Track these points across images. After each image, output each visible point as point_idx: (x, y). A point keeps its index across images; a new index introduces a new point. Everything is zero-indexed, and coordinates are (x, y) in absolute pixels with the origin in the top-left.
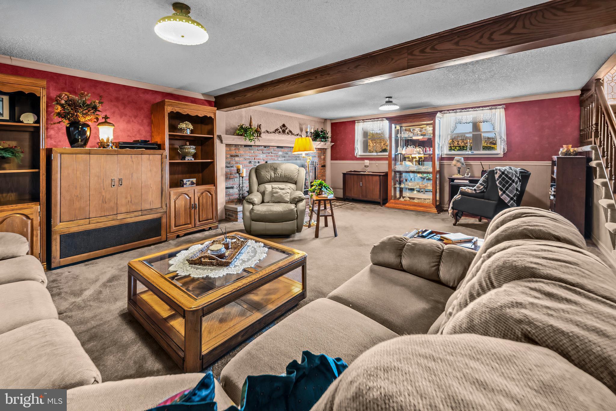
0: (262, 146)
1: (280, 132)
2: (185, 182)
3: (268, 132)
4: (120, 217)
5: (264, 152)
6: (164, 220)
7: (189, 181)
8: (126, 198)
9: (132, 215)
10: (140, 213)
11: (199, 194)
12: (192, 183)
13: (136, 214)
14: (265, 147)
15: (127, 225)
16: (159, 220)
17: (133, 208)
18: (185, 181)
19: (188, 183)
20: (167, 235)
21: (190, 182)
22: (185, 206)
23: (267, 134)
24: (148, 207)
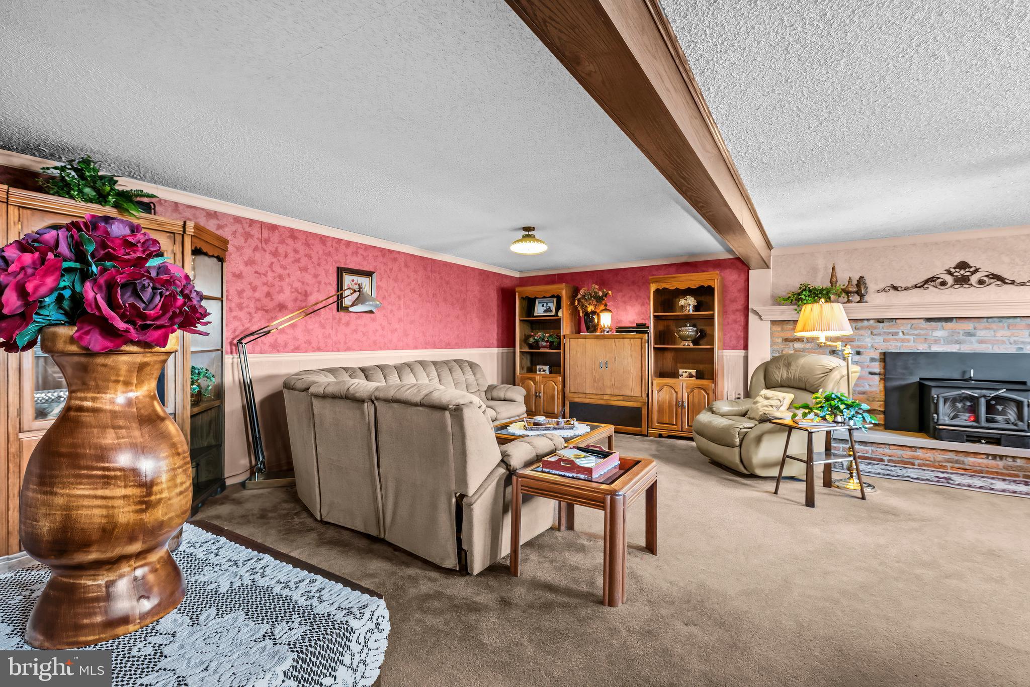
0: (868, 320)
1: (943, 283)
2: (680, 373)
3: (895, 288)
4: (606, 397)
5: (875, 332)
6: (644, 412)
7: (686, 372)
8: (611, 381)
9: (615, 398)
10: (621, 398)
11: (689, 390)
12: (691, 376)
13: (618, 398)
14: (880, 321)
15: (612, 407)
16: (638, 411)
17: (617, 392)
18: (681, 371)
19: (685, 375)
20: (648, 430)
21: (687, 374)
22: (670, 402)
23: (892, 291)
24: (628, 393)
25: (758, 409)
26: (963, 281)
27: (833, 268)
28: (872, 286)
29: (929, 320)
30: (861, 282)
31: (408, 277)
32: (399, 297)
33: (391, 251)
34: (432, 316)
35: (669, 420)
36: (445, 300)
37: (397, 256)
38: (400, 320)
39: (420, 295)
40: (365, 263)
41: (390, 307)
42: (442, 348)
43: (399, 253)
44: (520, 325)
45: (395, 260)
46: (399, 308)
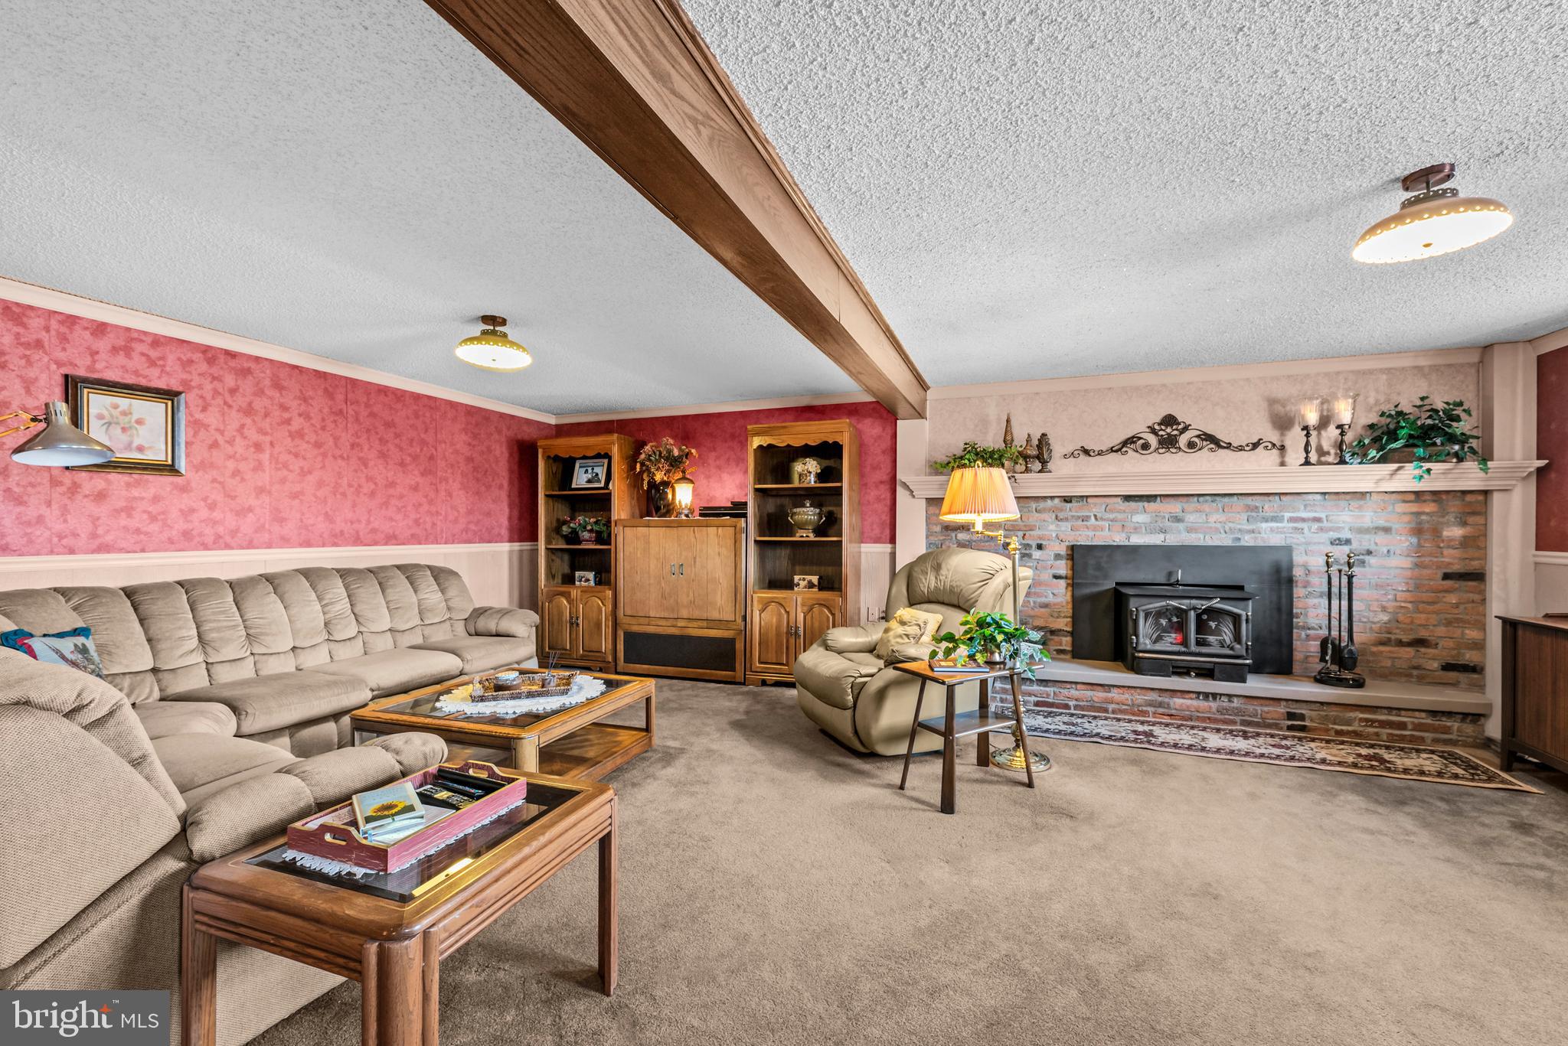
0: (1052, 498)
1: (1146, 446)
2: (796, 581)
3: (1086, 452)
4: (681, 623)
5: (1061, 515)
6: (739, 646)
7: (804, 579)
8: (688, 596)
9: (695, 624)
10: (705, 624)
11: (805, 609)
12: (811, 585)
13: (700, 623)
14: (1067, 500)
15: (690, 638)
16: (732, 642)
17: (697, 614)
18: (796, 578)
19: (803, 584)
20: (745, 674)
21: (806, 582)
22: (778, 627)
23: (1083, 457)
24: (715, 615)
25: (889, 641)
26: (1169, 443)
27: (1008, 421)
28: (1058, 448)
29: (1128, 498)
30: (1043, 441)
31: (284, 408)
32: (258, 447)
33: (231, 355)
34: (350, 486)
35: (777, 657)
36: (383, 455)
37: (252, 365)
38: (260, 491)
39: (318, 445)
40: (154, 372)
41: (231, 465)
42: (376, 543)
43: (257, 359)
44: (547, 503)
45: (245, 372)
46: (259, 467)
